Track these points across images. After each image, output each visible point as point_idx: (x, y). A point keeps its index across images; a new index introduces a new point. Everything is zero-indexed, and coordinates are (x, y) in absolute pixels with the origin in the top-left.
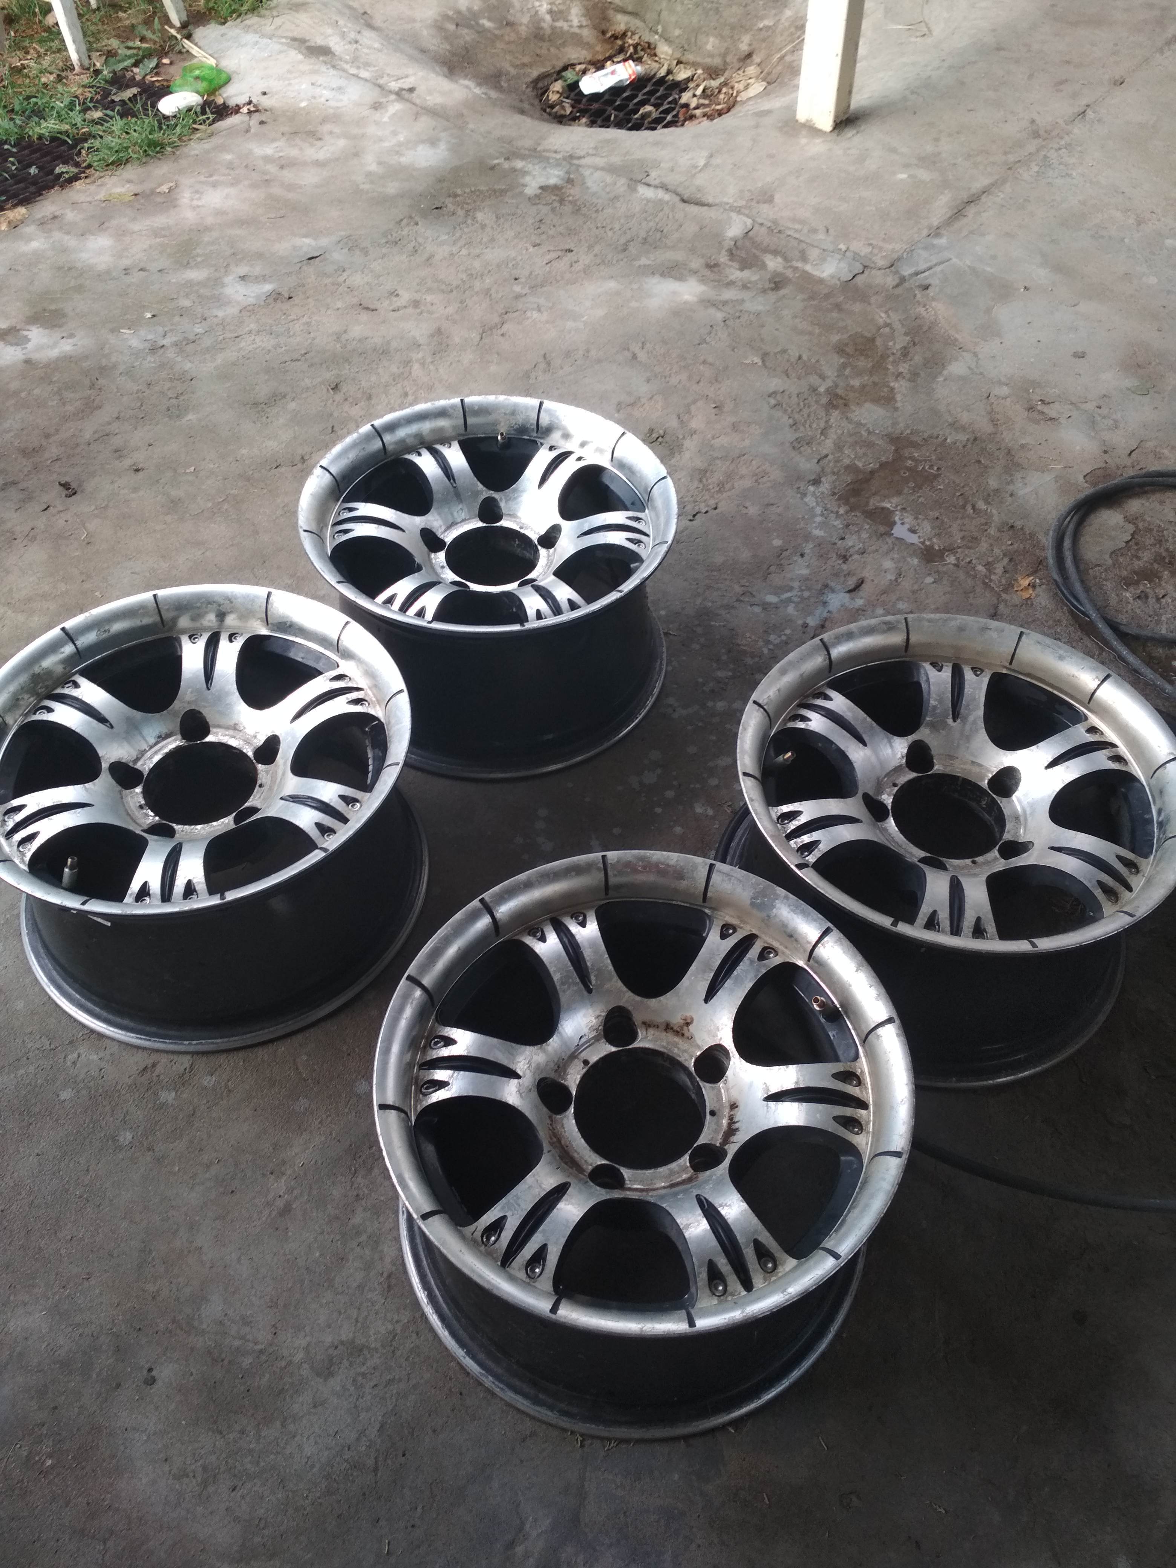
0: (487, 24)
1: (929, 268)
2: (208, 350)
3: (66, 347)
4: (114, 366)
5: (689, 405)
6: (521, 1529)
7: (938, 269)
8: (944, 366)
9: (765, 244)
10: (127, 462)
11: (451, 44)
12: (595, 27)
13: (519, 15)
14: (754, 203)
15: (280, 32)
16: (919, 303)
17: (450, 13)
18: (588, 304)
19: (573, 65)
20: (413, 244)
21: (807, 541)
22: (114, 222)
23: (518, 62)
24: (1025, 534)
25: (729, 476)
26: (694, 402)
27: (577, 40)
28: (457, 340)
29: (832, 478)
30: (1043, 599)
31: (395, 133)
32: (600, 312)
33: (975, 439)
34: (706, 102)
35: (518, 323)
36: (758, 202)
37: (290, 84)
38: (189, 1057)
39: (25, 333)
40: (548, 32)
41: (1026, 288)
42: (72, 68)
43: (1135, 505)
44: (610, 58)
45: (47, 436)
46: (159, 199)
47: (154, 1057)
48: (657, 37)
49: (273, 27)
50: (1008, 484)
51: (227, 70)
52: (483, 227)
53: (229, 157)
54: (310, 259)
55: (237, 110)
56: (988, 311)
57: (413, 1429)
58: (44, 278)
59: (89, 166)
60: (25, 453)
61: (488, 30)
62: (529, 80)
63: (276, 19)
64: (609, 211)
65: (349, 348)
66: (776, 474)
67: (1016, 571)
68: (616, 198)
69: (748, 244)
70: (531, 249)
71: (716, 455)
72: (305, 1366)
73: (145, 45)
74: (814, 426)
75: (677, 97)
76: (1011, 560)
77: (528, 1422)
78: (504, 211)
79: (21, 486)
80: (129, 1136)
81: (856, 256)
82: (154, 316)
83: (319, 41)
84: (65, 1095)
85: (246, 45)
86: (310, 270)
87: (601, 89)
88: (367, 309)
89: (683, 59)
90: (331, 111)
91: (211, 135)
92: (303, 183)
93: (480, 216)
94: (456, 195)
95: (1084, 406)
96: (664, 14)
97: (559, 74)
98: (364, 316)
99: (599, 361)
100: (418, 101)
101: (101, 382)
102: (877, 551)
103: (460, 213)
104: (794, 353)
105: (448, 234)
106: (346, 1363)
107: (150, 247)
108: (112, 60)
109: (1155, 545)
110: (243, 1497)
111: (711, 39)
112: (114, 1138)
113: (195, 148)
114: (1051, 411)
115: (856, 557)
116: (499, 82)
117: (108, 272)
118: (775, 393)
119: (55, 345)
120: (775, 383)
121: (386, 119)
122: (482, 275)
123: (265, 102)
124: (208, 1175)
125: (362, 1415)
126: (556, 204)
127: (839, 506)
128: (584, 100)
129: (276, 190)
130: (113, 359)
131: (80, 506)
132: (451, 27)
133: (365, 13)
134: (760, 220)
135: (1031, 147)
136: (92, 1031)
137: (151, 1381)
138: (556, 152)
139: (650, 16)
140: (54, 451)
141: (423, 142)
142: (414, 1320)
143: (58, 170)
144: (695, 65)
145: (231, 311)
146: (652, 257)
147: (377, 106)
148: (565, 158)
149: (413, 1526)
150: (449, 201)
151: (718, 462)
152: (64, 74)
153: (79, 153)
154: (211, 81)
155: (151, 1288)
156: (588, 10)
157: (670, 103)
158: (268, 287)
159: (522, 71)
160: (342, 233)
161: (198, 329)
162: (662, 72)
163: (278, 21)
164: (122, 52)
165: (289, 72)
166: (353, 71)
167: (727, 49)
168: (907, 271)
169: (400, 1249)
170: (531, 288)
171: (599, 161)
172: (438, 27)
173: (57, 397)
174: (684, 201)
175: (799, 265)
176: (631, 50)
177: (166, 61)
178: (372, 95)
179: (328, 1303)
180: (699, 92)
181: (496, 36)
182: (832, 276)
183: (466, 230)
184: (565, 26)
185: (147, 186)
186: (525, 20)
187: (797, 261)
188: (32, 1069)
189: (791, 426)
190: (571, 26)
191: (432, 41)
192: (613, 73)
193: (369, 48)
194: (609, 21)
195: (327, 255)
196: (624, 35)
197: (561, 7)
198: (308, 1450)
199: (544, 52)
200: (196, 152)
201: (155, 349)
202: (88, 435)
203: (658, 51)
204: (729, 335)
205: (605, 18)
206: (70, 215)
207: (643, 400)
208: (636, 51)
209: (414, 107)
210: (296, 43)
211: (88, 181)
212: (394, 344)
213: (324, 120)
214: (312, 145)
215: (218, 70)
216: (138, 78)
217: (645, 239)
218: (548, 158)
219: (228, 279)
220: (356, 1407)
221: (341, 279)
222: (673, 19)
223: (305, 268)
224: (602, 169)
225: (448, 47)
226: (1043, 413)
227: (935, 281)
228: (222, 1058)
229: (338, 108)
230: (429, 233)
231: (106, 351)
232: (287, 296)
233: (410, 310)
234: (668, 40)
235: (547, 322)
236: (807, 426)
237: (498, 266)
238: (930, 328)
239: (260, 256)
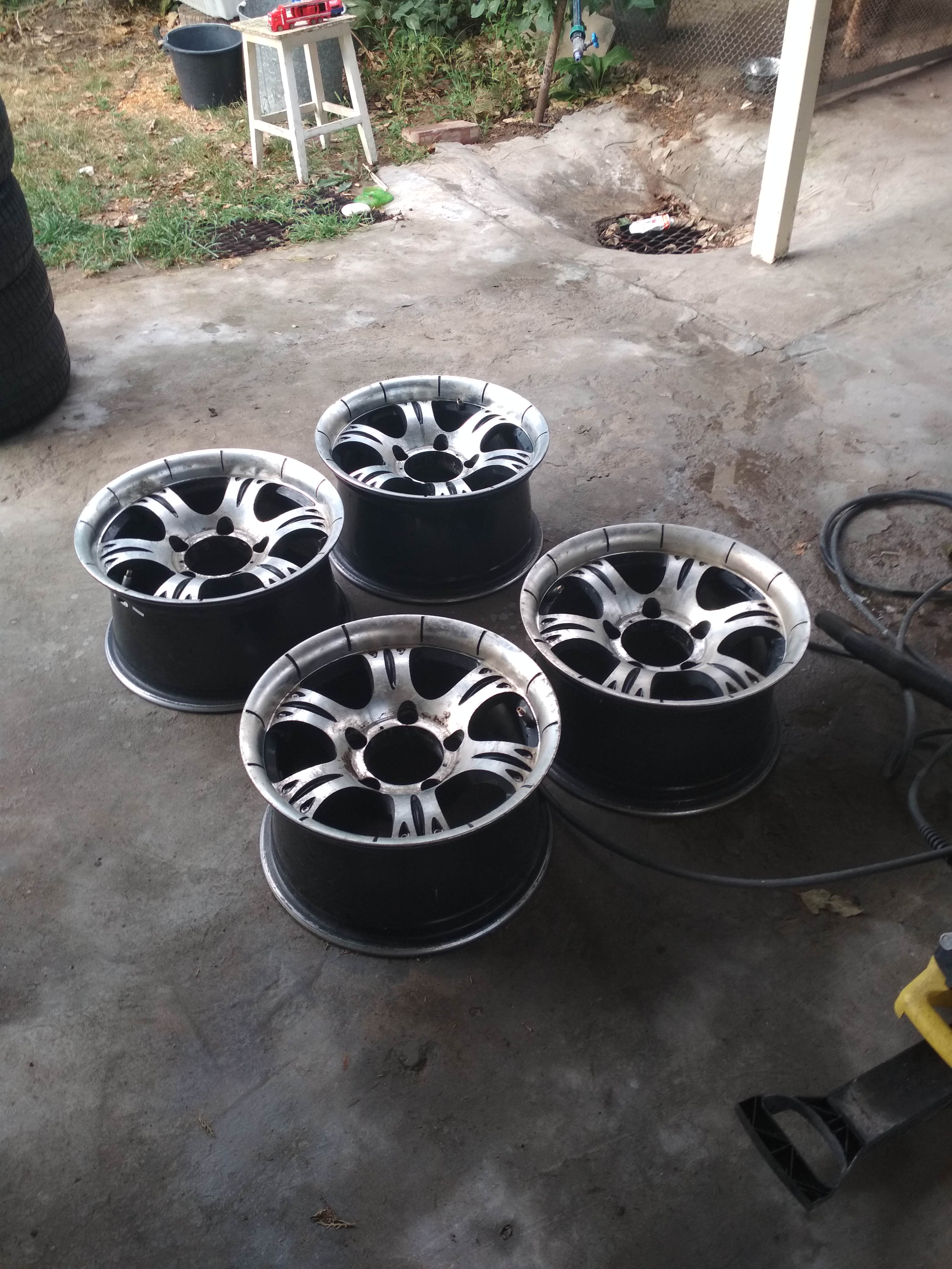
0: (574, 182)
1: (809, 353)
2: (322, 349)
3: (240, 337)
4: (263, 352)
5: (613, 415)
6: (276, 982)
7: (815, 354)
8: (797, 413)
9: (702, 327)
10: (252, 403)
11: (546, 193)
12: (650, 192)
13: (598, 179)
14: (702, 302)
15: (432, 174)
16: (795, 373)
17: (551, 174)
18: (569, 350)
19: (628, 215)
20: (472, 305)
21: (660, 502)
22: (292, 273)
23: (590, 209)
24: (813, 517)
25: (624, 459)
26: (617, 414)
27: (635, 199)
28: (477, 361)
29: (692, 469)
30: (809, 557)
31: (484, 240)
32: (576, 356)
33: (802, 458)
34: (714, 245)
35: (520, 356)
36: (705, 302)
37: (429, 206)
38: (177, 712)
39: (218, 327)
40: (616, 191)
41: (872, 371)
42: (297, 182)
43: (897, 510)
44: (656, 213)
45: (211, 384)
46: (324, 263)
47: (158, 708)
48: (691, 201)
49: (429, 170)
50: (813, 486)
51: (393, 194)
52: (521, 300)
53: (375, 244)
54: (404, 307)
55: (391, 217)
56: (841, 382)
57: (234, 920)
58: (240, 298)
59: (288, 240)
60: (195, 391)
61: (574, 187)
62: (595, 221)
63: (432, 166)
64: (606, 299)
65: (408, 358)
66: (656, 462)
67: (797, 538)
68: (614, 291)
69: (690, 326)
70: (546, 315)
71: (619, 445)
72: (186, 875)
73: (347, 174)
74: (693, 438)
75: (694, 240)
76: (796, 532)
77: (301, 930)
78: (538, 293)
79: (187, 408)
80: (129, 744)
81: (760, 340)
82: (297, 327)
83: (455, 182)
84: (102, 718)
85: (409, 179)
86: (401, 314)
87: (643, 232)
88: (428, 337)
89: (706, 217)
90: (449, 224)
91: (369, 230)
92: (415, 263)
93: (521, 294)
94: (510, 280)
95: (886, 447)
96: (698, 186)
97: (617, 220)
98: (425, 341)
99: (564, 383)
100: (507, 224)
101: (253, 359)
102: (706, 514)
103: (509, 290)
104: (696, 394)
105: (497, 302)
106: (209, 879)
107: (309, 289)
108: (323, 180)
109: (903, 535)
110: (127, 931)
111: (726, 205)
112: (121, 744)
113: (356, 236)
114: (861, 448)
115: (691, 516)
116: (573, 220)
117: (279, 300)
118: (673, 415)
119: (233, 335)
120: (676, 409)
121: (482, 232)
122: (508, 327)
123: (410, 215)
124: (166, 772)
125: (208, 906)
126: (573, 292)
127: (692, 486)
128: (630, 237)
129: (398, 266)
130: (264, 347)
131: (217, 422)
132: (549, 182)
133: (493, 168)
134: (702, 313)
135: (911, 284)
136: (128, 689)
137: (98, 864)
138: (585, 261)
139: (688, 187)
140: (212, 392)
141: (501, 247)
142: (255, 867)
143: (268, 239)
144: (713, 221)
145: (345, 329)
146: (624, 328)
147: (479, 224)
148: (589, 266)
149: (216, 966)
150: (504, 284)
151: (620, 450)
152: (291, 185)
153: (284, 232)
154: (379, 199)
155: (115, 820)
156: (647, 180)
157: (688, 244)
158: (372, 319)
159: (591, 215)
160: (429, 294)
161: (321, 337)
162: (689, 225)
163: (433, 167)
164: (332, 176)
165: (431, 198)
166: (471, 201)
167: (735, 212)
168: (792, 352)
169: (260, 831)
170: (537, 337)
171: (611, 269)
172: (540, 182)
173: (225, 364)
174: (657, 297)
175: (721, 342)
176: (672, 208)
177: (357, 185)
178: (480, 216)
179: (209, 848)
180: (710, 239)
181: (579, 191)
182: (741, 352)
183: (509, 301)
184: (629, 189)
185: (319, 255)
186: (602, 183)
187: (720, 340)
188: (89, 701)
189: (677, 436)
190: (633, 190)
191: (532, 189)
192: (653, 221)
193: (487, 189)
194: (661, 188)
195: (415, 306)
196: (670, 198)
197: (629, 177)
198: (172, 916)
199: (611, 204)
200: (356, 239)
201: (291, 345)
202: (235, 386)
203: (690, 210)
204: (656, 378)
205: (658, 186)
206: (267, 266)
207: (583, 409)
208: (675, 209)
209: (503, 227)
210: (440, 181)
211: (284, 248)
212: (437, 359)
213: (443, 228)
214: (429, 242)
215: (387, 192)
216: (336, 192)
217: (624, 317)
218: (578, 265)
219: (349, 312)
220: (206, 902)
221: (419, 320)
222: (703, 189)
223: (399, 311)
224: (611, 274)
225: (543, 195)
226: (855, 448)
227: (810, 361)
228: (195, 716)
229: (454, 222)
230: (485, 300)
231: (262, 342)
232: (382, 325)
233: (455, 341)
234: (698, 204)
235: (539, 358)
236: (689, 437)
237: (521, 323)
238: (797, 389)
239: (374, 301)
